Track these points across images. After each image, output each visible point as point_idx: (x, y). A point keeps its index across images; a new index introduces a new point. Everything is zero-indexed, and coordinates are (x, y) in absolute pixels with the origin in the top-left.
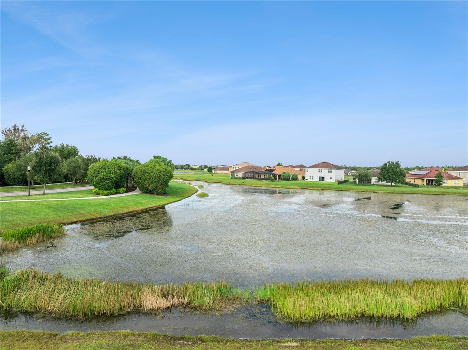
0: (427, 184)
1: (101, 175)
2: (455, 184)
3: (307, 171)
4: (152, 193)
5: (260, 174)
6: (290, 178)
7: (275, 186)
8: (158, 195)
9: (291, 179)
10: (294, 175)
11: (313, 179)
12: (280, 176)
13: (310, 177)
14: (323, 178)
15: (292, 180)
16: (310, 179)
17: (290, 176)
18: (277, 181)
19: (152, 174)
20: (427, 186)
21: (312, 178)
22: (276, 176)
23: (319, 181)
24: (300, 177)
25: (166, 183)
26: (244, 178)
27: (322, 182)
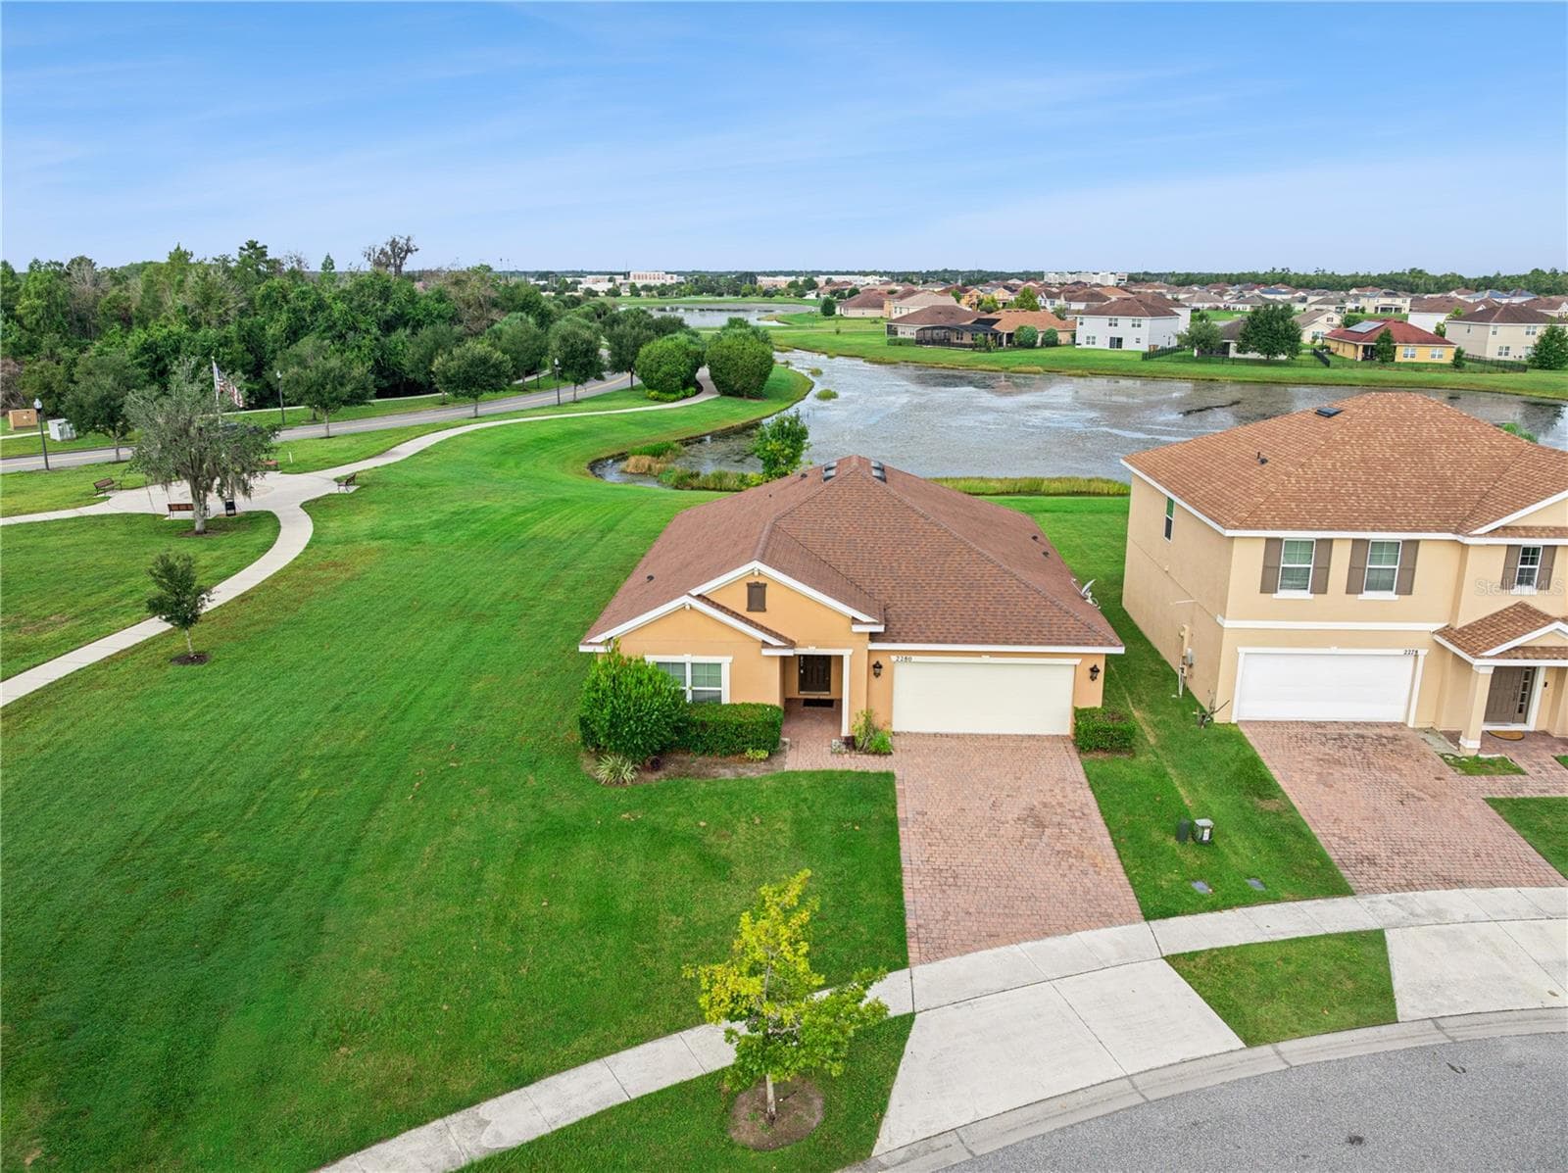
0: (1364, 359)
1: (665, 368)
2: (1433, 356)
3: (1081, 324)
4: (741, 396)
5: (959, 330)
6: (1035, 342)
7: (988, 367)
8: (749, 398)
9: (1038, 344)
10: (1047, 333)
11: (1094, 343)
12: (1010, 336)
13: (1088, 338)
14: (1120, 340)
15: (1042, 346)
16: (1088, 343)
17: (1037, 337)
18: (1004, 351)
19: (741, 362)
20: (1365, 363)
21: (1091, 340)
22: (1001, 338)
23: (1107, 347)
24: (1063, 337)
25: (765, 376)
26: (919, 342)
27: (1116, 353)
